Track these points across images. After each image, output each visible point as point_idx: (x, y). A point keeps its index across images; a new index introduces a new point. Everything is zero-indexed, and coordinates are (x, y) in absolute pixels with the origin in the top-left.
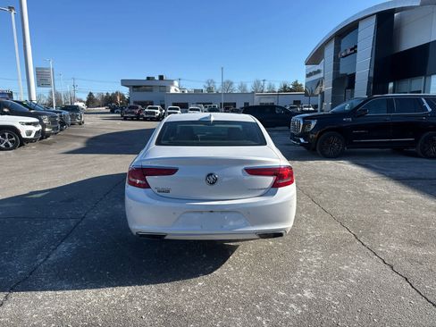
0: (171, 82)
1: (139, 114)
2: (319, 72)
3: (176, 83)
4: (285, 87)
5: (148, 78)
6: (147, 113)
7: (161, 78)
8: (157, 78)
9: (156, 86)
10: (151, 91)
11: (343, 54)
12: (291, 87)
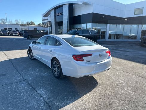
2: (47, 19)
4: (28, 23)
11: (58, 15)
12: (30, 23)
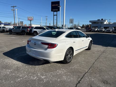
0: (105, 21)
1: (91, 30)
3: (107, 21)
5: (98, 20)
6: (93, 30)
7: (102, 19)
8: (101, 20)
9: (100, 22)
10: (98, 23)
